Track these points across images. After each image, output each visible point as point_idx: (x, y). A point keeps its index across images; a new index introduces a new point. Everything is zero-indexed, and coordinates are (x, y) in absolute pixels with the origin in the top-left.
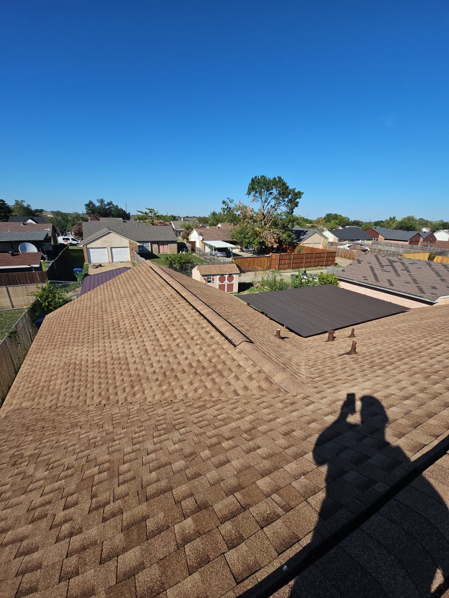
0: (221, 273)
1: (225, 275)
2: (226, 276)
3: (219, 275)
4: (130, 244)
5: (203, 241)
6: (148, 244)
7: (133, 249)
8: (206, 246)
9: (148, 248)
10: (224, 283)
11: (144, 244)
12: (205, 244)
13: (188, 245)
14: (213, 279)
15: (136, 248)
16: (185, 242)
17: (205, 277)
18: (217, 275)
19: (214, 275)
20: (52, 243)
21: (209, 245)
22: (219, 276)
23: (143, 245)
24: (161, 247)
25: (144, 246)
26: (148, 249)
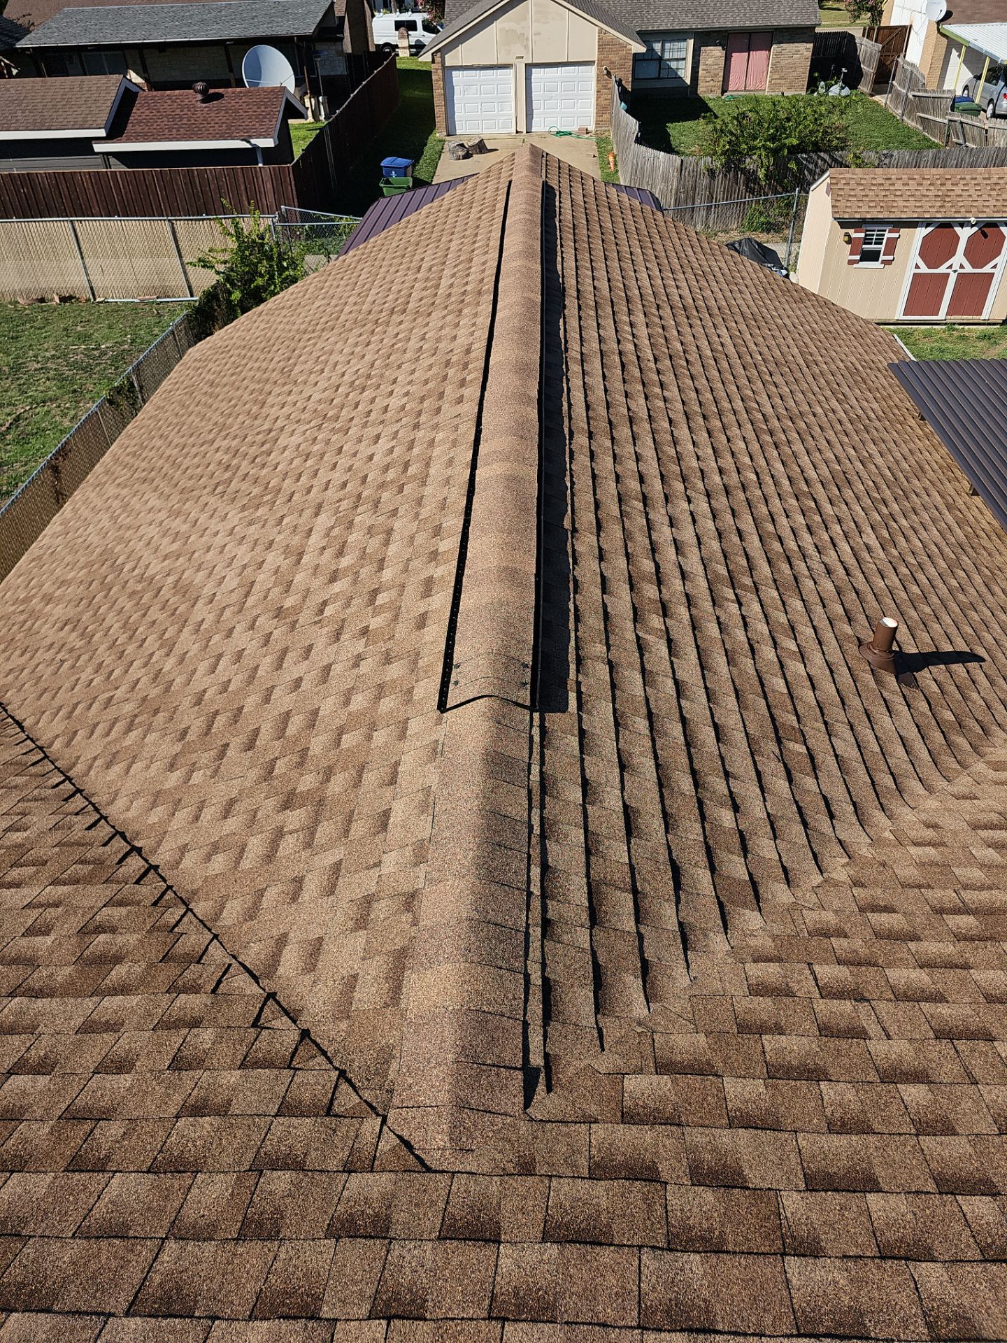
0: (940, 216)
1: (962, 225)
2: (964, 234)
3: (928, 225)
4: (602, 46)
5: (946, 27)
6: (683, 44)
7: (609, 74)
8: (954, 53)
9: (682, 64)
10: (942, 269)
11: (667, 45)
12: (953, 43)
13: (868, 49)
14: (892, 244)
15: (622, 67)
16: (857, 32)
17: (851, 231)
18: (913, 224)
19: (898, 224)
20: (348, 46)
21: (968, 48)
22: (922, 232)
23: (663, 49)
24: (738, 59)
25: (667, 56)
26: (681, 73)
